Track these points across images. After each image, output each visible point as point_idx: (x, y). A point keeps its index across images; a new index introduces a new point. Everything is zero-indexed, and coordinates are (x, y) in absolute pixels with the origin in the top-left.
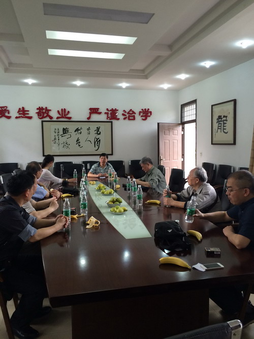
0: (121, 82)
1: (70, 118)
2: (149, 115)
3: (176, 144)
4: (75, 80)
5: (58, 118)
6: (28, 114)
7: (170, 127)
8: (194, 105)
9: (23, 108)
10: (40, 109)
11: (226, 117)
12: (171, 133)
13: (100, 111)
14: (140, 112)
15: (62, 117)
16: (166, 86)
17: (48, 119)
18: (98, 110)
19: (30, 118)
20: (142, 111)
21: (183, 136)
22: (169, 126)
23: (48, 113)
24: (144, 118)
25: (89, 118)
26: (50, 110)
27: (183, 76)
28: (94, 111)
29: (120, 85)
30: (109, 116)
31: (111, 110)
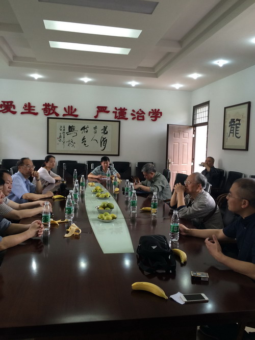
0: (130, 80)
1: (77, 116)
2: (159, 115)
3: (186, 148)
4: (82, 76)
5: (64, 115)
6: (34, 110)
7: (181, 129)
8: (207, 107)
9: (29, 103)
10: (46, 105)
11: (239, 120)
12: (181, 136)
13: (108, 110)
14: (150, 112)
15: (68, 115)
16: (177, 86)
17: (54, 116)
18: (106, 109)
19: (36, 114)
20: (151, 111)
21: (194, 139)
22: (179, 128)
23: (54, 109)
24: (153, 119)
25: (96, 117)
26: (57, 107)
27: (195, 76)
28: (102, 109)
29: (130, 83)
30: (118, 115)
31: (119, 109)
